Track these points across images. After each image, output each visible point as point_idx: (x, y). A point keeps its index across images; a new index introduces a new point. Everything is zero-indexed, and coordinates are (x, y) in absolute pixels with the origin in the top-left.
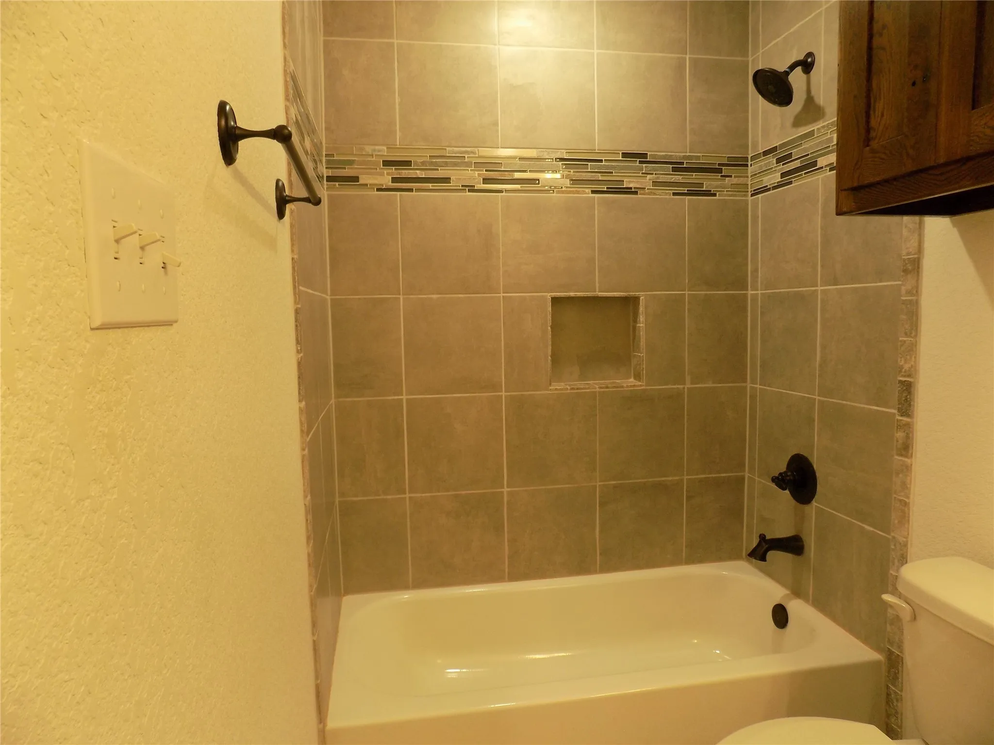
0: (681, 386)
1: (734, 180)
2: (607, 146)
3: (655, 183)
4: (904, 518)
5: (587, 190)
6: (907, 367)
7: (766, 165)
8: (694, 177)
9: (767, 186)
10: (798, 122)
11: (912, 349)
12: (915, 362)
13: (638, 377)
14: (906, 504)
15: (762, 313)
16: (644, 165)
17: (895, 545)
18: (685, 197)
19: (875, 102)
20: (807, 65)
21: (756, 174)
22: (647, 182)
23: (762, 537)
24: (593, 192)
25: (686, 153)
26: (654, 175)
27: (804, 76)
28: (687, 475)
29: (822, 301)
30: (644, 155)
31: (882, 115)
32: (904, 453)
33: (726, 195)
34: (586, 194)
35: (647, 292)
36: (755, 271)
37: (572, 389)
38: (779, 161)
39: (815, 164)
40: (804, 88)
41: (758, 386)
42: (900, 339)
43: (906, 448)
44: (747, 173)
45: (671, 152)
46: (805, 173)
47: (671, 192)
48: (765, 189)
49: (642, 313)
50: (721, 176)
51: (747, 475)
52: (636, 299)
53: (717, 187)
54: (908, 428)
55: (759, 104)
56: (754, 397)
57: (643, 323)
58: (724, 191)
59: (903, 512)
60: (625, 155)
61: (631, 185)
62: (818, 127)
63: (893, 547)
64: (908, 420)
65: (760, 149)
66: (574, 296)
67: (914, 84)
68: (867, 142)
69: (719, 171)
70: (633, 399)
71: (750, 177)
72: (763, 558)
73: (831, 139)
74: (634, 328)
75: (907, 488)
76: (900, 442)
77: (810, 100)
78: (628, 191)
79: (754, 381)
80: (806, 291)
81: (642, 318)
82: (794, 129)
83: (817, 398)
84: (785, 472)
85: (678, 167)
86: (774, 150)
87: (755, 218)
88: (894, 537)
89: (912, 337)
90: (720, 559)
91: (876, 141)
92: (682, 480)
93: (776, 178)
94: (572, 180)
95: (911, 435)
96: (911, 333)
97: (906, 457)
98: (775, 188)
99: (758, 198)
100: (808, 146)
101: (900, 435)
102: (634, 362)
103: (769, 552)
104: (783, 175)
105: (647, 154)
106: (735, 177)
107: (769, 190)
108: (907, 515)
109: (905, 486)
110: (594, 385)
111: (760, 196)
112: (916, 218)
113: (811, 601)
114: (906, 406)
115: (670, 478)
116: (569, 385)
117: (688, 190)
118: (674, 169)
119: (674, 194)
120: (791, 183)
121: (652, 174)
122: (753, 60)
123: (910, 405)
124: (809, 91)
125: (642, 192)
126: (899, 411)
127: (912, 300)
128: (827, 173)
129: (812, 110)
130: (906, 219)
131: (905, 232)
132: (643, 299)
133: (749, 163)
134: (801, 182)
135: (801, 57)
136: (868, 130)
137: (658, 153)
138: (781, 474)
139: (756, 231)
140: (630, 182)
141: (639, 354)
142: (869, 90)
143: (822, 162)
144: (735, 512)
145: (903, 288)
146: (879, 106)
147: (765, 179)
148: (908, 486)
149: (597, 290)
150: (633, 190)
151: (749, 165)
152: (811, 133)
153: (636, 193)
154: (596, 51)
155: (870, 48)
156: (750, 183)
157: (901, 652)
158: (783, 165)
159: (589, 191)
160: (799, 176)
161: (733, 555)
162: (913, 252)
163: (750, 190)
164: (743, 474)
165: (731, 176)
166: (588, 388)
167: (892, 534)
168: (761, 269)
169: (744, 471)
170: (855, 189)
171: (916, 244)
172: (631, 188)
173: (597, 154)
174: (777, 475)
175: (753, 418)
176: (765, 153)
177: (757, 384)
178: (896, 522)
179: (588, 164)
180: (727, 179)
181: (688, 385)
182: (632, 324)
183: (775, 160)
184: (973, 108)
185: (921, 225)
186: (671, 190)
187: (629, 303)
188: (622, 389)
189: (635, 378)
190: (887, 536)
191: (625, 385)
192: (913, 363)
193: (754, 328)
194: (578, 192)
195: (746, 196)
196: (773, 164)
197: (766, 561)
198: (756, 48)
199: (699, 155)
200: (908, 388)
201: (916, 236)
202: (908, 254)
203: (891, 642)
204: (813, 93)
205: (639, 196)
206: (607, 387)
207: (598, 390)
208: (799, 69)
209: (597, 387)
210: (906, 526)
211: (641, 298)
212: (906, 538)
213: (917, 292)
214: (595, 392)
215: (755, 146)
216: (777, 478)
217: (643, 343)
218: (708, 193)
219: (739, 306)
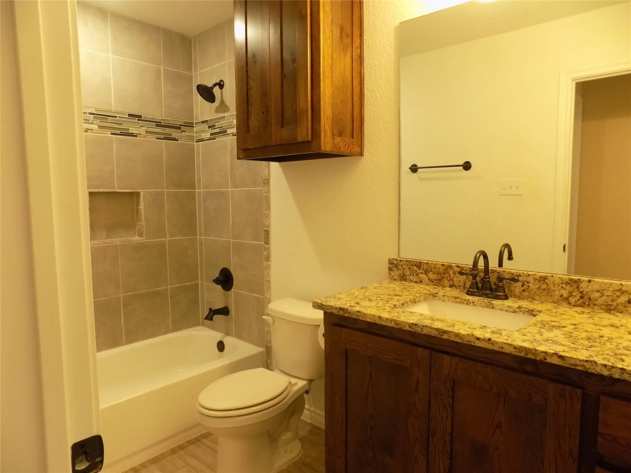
0: (164, 239)
1: (187, 134)
2: (119, 109)
3: (147, 132)
4: (269, 287)
5: (108, 132)
6: (266, 224)
7: (203, 128)
8: (168, 130)
9: (204, 139)
10: (218, 110)
11: (268, 216)
12: (269, 221)
13: (140, 235)
14: (269, 281)
15: (204, 201)
16: (140, 122)
17: (266, 300)
18: (162, 140)
19: (250, 116)
20: (221, 85)
21: (198, 132)
22: (142, 130)
23: (210, 309)
24: (112, 134)
25: (163, 117)
26: (146, 128)
27: (220, 90)
28: (170, 285)
29: (232, 195)
30: (140, 117)
31: (253, 122)
32: (267, 260)
33: (183, 141)
34: (108, 134)
35: (144, 189)
36: (199, 180)
37: (104, 243)
38: (209, 127)
39: (226, 132)
40: (220, 96)
41: (203, 237)
42: (264, 212)
43: (268, 258)
44: (193, 131)
45: (156, 116)
46: (222, 135)
47: (156, 137)
48: (202, 140)
49: (142, 201)
50: (181, 131)
51: (200, 282)
52: (138, 194)
53: (179, 136)
54: (268, 249)
55: (198, 99)
56: (201, 243)
57: (143, 206)
58: (182, 139)
59: (268, 285)
60: (129, 115)
61: (133, 132)
62: (227, 115)
63: (265, 301)
64: (268, 246)
65: (200, 119)
66: (103, 191)
67: (263, 113)
68: (248, 131)
69: (180, 128)
70: (138, 247)
71: (195, 132)
72: (212, 319)
73: (232, 122)
74: (137, 209)
75: (269, 275)
76: (266, 256)
77: (222, 102)
78: (132, 135)
79: (201, 235)
80: (224, 190)
81: (142, 203)
82: (216, 114)
83: (231, 240)
84: (219, 277)
85: (159, 124)
86: (206, 121)
87: (198, 154)
88: (266, 297)
89: (267, 211)
90: (189, 327)
91: (251, 132)
92: (167, 288)
93: (208, 135)
94: (99, 126)
95: (269, 252)
96: (267, 210)
97: (268, 262)
98: (207, 140)
99: (200, 144)
100: (223, 123)
101: (265, 253)
102: (138, 227)
103: (214, 316)
104: (211, 134)
105: (142, 116)
106: (188, 132)
107: (205, 140)
108: (270, 286)
109: (268, 274)
110: (116, 241)
111: (200, 143)
112: (267, 162)
113: (234, 335)
114: (267, 241)
115: (161, 288)
116: (101, 242)
117: (164, 137)
118: (157, 125)
119: (157, 138)
120: (215, 139)
121: (145, 127)
122: (195, 75)
123: (268, 240)
124: (222, 97)
125: (140, 136)
126: (265, 243)
127: (267, 195)
128: (231, 137)
129: (223, 107)
130: (263, 162)
131: (264, 167)
132: (142, 193)
133: (194, 126)
134: (220, 139)
135: (218, 82)
136: (248, 126)
137: (148, 116)
138: (217, 278)
139: (199, 160)
140: (133, 130)
141: (141, 223)
142: (248, 111)
143: (229, 131)
144: (195, 302)
145: (264, 190)
146: (252, 118)
147: (203, 135)
148: (270, 274)
149: (116, 188)
150: (135, 134)
151: (194, 127)
152: (224, 117)
153: (136, 136)
154: (111, 56)
155: (247, 94)
156: (195, 136)
157: (271, 345)
158: (211, 129)
159: (110, 133)
160: (219, 136)
161: (196, 324)
162: (267, 176)
163: (195, 139)
164: (197, 282)
165: (185, 132)
166: (113, 243)
167: (265, 296)
168: (202, 179)
169: (198, 281)
170: (245, 150)
171: (268, 172)
172: (134, 133)
173: (113, 113)
174: (215, 279)
175: (201, 253)
176: (203, 122)
177: (202, 236)
178: (266, 290)
179: (108, 118)
180: (184, 132)
181: (168, 238)
182: (135, 207)
183: (207, 126)
184: (282, 127)
185: (269, 165)
186: (155, 136)
187: (134, 196)
188: (133, 242)
189: (139, 236)
190: (262, 297)
191: (134, 240)
192: (269, 222)
193: (200, 207)
194: (102, 133)
195: (193, 142)
196: (206, 128)
197: (212, 320)
198: (196, 70)
199: (169, 119)
200: (267, 232)
201: (267, 169)
202: (265, 176)
203: (267, 342)
204: (224, 99)
205: (138, 138)
206: (124, 242)
207: (119, 243)
208: (217, 87)
209: (118, 241)
210: (270, 291)
211: (141, 193)
212: (270, 296)
213: (269, 192)
214: (117, 245)
215: (197, 118)
216: (215, 280)
217: (143, 217)
218: (174, 139)
219: (192, 197)
